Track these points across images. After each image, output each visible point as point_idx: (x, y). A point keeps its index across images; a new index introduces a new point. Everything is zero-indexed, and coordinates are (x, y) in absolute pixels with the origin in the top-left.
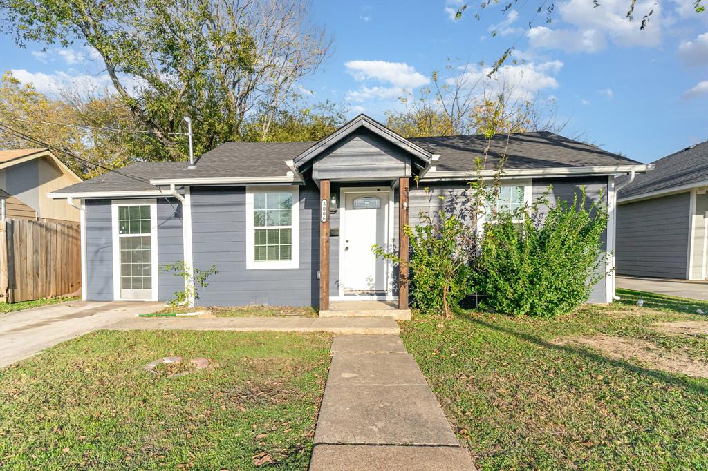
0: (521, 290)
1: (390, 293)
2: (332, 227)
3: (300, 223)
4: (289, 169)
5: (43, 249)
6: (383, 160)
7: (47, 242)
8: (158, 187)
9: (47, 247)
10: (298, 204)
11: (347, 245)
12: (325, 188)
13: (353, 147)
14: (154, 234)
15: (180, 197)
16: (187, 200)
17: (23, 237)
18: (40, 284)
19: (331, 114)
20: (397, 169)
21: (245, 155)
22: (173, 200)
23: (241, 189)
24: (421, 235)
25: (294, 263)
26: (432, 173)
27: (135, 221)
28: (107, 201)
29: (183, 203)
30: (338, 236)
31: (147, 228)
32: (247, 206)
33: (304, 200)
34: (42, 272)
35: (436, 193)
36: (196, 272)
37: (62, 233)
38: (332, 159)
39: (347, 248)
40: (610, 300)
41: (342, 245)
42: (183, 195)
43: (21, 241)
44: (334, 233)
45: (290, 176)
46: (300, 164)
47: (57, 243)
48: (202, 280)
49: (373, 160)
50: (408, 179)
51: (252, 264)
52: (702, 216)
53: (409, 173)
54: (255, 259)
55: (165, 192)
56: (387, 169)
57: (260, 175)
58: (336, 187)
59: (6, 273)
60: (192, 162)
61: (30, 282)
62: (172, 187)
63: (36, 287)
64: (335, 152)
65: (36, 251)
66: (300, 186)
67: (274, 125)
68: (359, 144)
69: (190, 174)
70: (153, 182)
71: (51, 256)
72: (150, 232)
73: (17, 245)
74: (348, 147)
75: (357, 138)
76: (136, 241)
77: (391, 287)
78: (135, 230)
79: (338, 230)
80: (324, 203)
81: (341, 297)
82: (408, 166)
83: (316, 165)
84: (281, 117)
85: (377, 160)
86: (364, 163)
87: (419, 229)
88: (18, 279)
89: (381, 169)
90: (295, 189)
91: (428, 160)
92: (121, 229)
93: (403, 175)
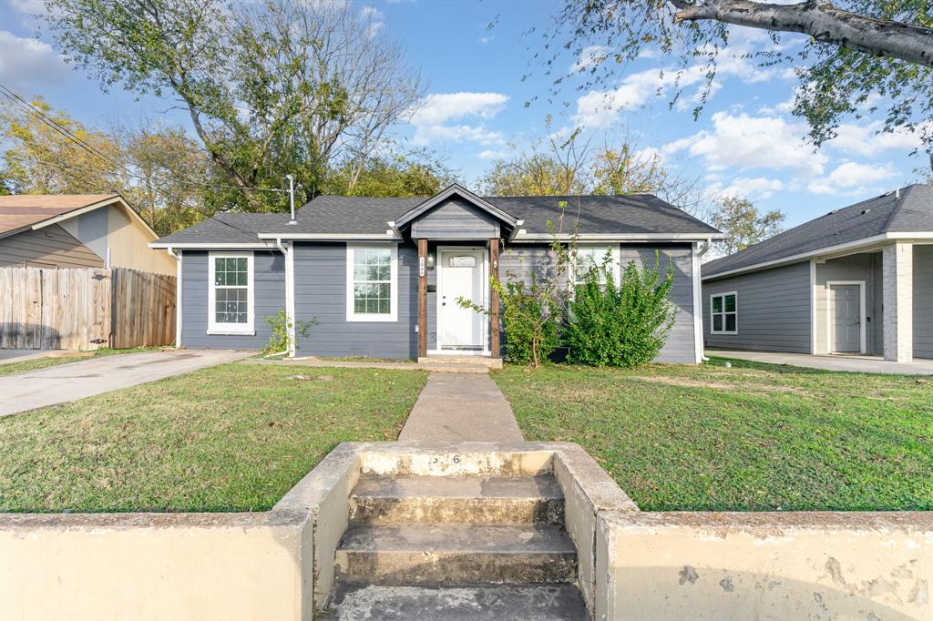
0: (598, 340)
1: (486, 348)
2: (429, 283)
3: (399, 279)
4: (390, 228)
5: (139, 298)
6: (475, 223)
7: (142, 291)
8: (265, 240)
9: (142, 296)
10: (396, 260)
11: (444, 301)
12: (423, 246)
13: (447, 210)
14: (250, 287)
15: (284, 251)
16: (290, 254)
17: (124, 285)
18: (135, 333)
19: (428, 162)
20: (488, 231)
21: (341, 210)
22: (278, 253)
23: (342, 245)
24: (512, 292)
25: (392, 317)
26: (522, 235)
27: (231, 273)
28: (205, 252)
29: (286, 256)
30: (435, 291)
31: (243, 280)
32: (348, 261)
33: (402, 257)
34: (137, 320)
35: (527, 253)
36: (297, 322)
37: (155, 284)
38: (429, 221)
39: (444, 304)
40: (699, 361)
41: (439, 301)
42: (286, 249)
43: (122, 288)
44: (431, 289)
45: (390, 234)
46: (400, 225)
47: (150, 292)
48: (303, 331)
49: (465, 223)
50: (497, 241)
51: (352, 316)
52: (823, 287)
53: (498, 235)
54: (355, 312)
55: (270, 245)
56: (479, 231)
57: (361, 233)
58: (433, 247)
59: (110, 319)
60: (293, 218)
61: (127, 330)
62: (279, 241)
63: (132, 335)
64: (433, 214)
65: (133, 300)
66: (399, 244)
67: (363, 173)
68: (453, 208)
69: (292, 229)
70: (261, 236)
71: (145, 306)
72: (246, 284)
73: (119, 293)
74: (444, 211)
75: (451, 203)
76: (232, 293)
77: (487, 342)
78: (231, 282)
79: (435, 286)
80: (422, 260)
81: (439, 351)
82: (498, 229)
83: (414, 226)
84: (372, 164)
85: (469, 223)
86: (457, 225)
87: (510, 287)
88: (118, 326)
89: (473, 231)
90: (394, 246)
91: (514, 225)
92: (217, 280)
93: (493, 237)
